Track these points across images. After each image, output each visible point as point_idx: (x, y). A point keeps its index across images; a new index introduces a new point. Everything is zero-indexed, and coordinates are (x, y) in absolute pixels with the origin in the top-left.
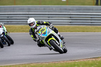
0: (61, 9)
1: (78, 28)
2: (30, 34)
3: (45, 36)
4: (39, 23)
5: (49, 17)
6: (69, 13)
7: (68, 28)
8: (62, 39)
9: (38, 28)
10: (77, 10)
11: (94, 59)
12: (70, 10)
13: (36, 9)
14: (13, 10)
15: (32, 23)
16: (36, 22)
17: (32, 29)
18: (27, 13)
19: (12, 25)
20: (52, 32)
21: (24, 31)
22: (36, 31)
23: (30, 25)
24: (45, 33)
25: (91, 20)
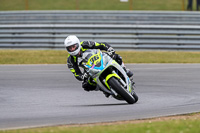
0: (118, 18)
1: (152, 55)
2: (70, 67)
3: (100, 71)
4: (86, 46)
5: (94, 34)
6: (135, 26)
7: (133, 55)
8: (130, 75)
9: (85, 55)
10: (151, 18)
11: (184, 118)
12: (136, 19)
13: (69, 18)
14: (25, 19)
15: (73, 46)
16: (80, 44)
17: (72, 56)
18: (52, 26)
19: (21, 50)
20: (113, 63)
21: (44, 62)
22: (79, 60)
23: (69, 49)
24: (99, 65)
25: (178, 39)
